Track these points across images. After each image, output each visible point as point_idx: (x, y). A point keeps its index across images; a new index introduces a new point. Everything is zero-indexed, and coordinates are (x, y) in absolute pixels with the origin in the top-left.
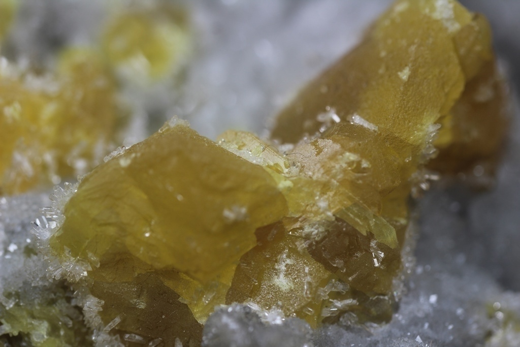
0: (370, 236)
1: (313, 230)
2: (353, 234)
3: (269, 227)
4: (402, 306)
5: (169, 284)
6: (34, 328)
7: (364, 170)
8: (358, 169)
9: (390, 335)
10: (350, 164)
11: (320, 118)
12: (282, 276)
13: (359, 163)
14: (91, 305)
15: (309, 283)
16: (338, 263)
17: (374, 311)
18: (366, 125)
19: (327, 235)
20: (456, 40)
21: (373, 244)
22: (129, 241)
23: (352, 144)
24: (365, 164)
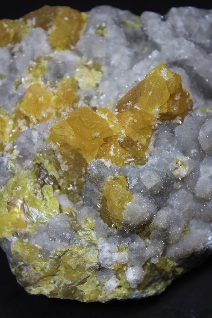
0: (137, 141)
1: (120, 139)
2: (132, 141)
3: (108, 138)
4: (149, 160)
5: (80, 152)
6: (44, 162)
7: (135, 123)
8: (133, 122)
9: (144, 169)
10: (131, 120)
11: (127, 104)
12: (112, 152)
13: (133, 121)
14: (59, 157)
15: (119, 155)
16: (128, 149)
17: (140, 162)
18: (138, 108)
19: (125, 141)
20: (167, 83)
21: (138, 144)
22: (67, 140)
23: (132, 115)
24: (135, 121)
